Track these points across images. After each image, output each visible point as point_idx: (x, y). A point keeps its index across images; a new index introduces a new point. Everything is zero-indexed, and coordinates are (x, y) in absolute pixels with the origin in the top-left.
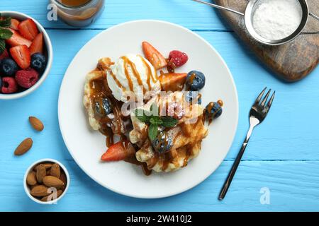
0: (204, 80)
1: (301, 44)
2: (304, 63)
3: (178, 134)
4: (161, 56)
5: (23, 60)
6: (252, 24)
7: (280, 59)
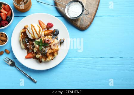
0: (58, 32)
1: (85, 18)
2: (86, 24)
3: (50, 49)
4: (45, 25)
5: (4, 17)
6: (68, 13)
7: (78, 24)
